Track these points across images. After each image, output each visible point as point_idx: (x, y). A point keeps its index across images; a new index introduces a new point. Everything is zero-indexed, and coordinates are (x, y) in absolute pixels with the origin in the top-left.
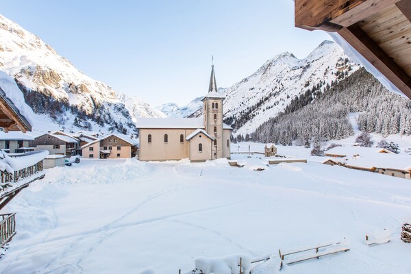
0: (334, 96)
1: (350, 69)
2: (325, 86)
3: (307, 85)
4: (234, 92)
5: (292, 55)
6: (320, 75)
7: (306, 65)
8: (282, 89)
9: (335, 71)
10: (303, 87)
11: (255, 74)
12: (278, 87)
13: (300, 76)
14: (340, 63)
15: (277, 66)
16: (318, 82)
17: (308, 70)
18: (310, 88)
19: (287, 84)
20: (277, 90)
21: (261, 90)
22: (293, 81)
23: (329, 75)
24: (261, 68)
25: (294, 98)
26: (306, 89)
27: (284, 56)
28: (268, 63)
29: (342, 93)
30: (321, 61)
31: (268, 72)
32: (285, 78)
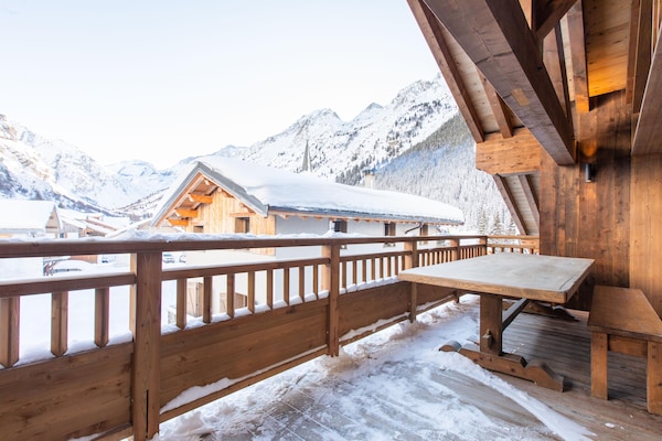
0: (386, 177)
1: (401, 146)
2: (375, 162)
3: (355, 159)
4: (254, 156)
5: (335, 114)
6: (369, 147)
7: (352, 131)
8: (324, 160)
9: (386, 145)
10: (349, 160)
11: (285, 133)
12: (318, 156)
13: (346, 145)
14: (391, 136)
15: (316, 126)
16: (367, 156)
17: (355, 138)
18: (358, 162)
19: (330, 154)
20: (317, 160)
21: (295, 158)
22: (338, 151)
23: (379, 149)
24: (295, 125)
25: (339, 175)
26: (353, 164)
27: (325, 113)
28: (305, 119)
29: (395, 174)
30: (370, 129)
31: (304, 132)
32: (327, 145)
